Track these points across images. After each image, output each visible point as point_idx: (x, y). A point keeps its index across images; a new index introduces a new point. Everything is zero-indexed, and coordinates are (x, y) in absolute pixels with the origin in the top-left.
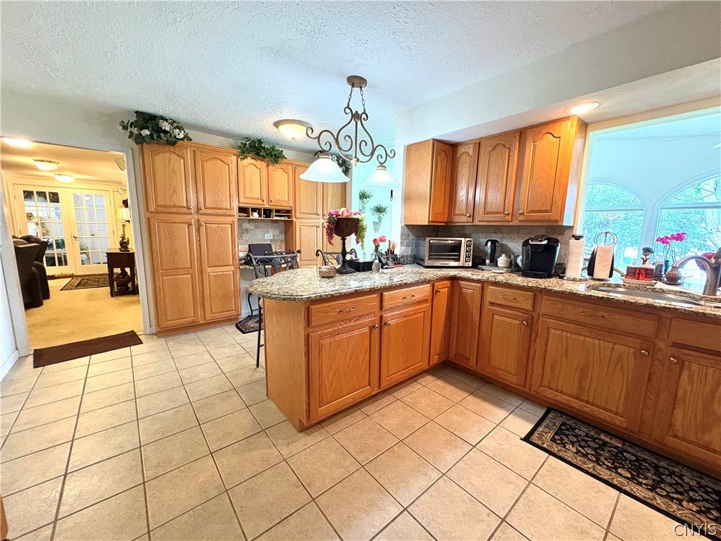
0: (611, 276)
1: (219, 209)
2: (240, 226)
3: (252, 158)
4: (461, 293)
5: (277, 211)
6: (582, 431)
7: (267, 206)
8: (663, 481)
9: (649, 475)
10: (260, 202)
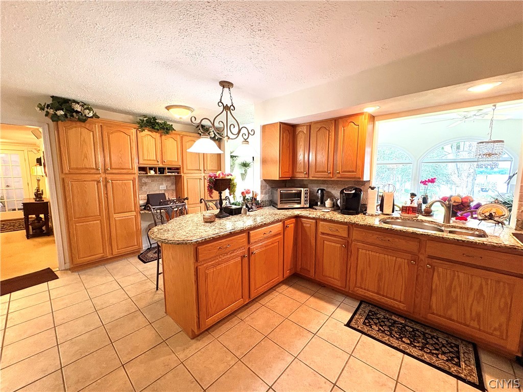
0: (393, 212)
1: (123, 169)
2: (140, 180)
3: (149, 131)
4: (302, 226)
5: (168, 169)
6: (381, 314)
7: (161, 166)
8: (428, 343)
9: (420, 340)
10: (156, 163)
